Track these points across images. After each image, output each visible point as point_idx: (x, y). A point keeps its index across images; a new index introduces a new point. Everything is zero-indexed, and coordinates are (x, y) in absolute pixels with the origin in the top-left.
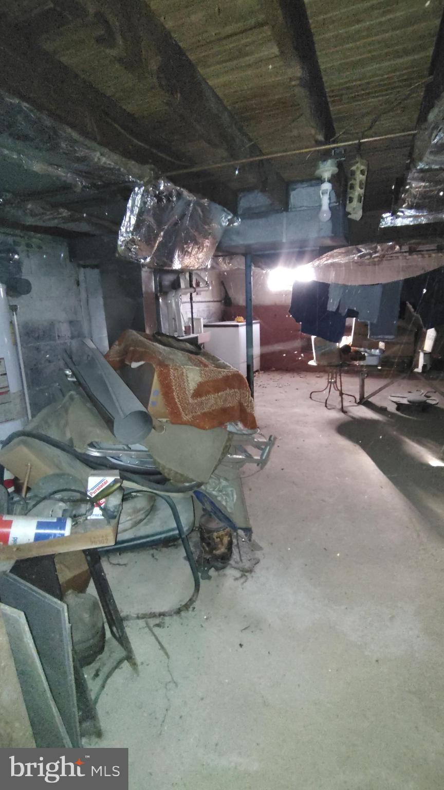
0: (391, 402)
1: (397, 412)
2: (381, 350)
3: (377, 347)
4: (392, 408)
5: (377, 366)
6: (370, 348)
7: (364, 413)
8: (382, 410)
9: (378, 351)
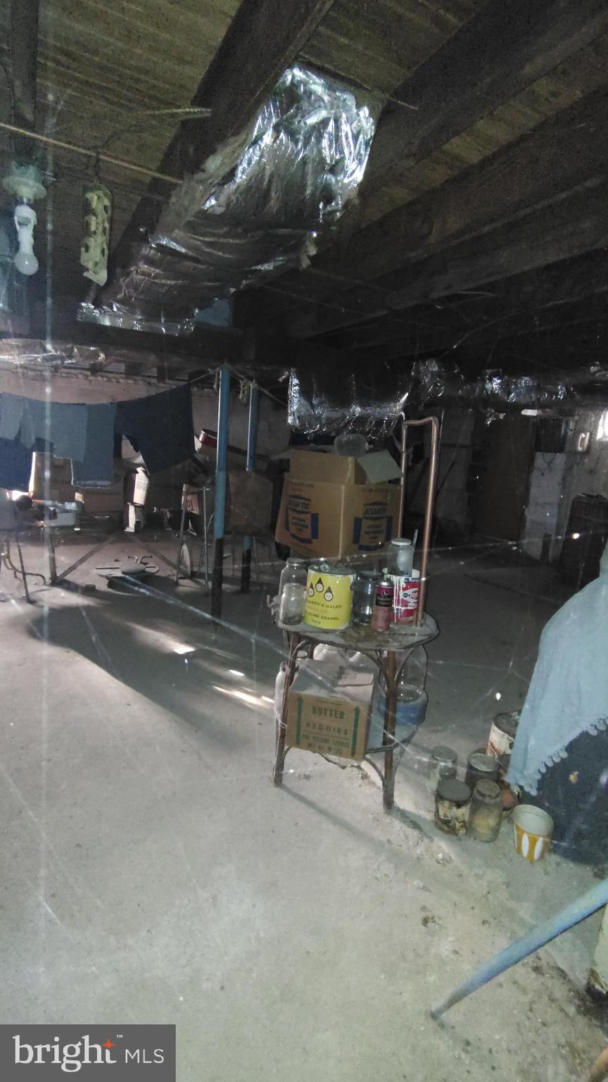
0: (100, 577)
1: (110, 590)
2: (78, 502)
3: (72, 500)
4: (102, 586)
5: (74, 526)
6: (63, 501)
7: (63, 598)
8: (89, 591)
9: (73, 505)
